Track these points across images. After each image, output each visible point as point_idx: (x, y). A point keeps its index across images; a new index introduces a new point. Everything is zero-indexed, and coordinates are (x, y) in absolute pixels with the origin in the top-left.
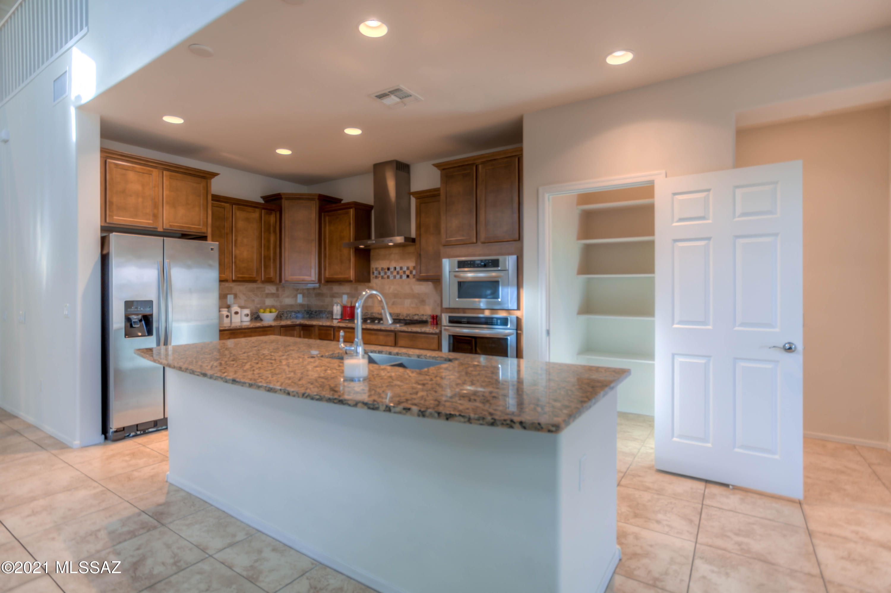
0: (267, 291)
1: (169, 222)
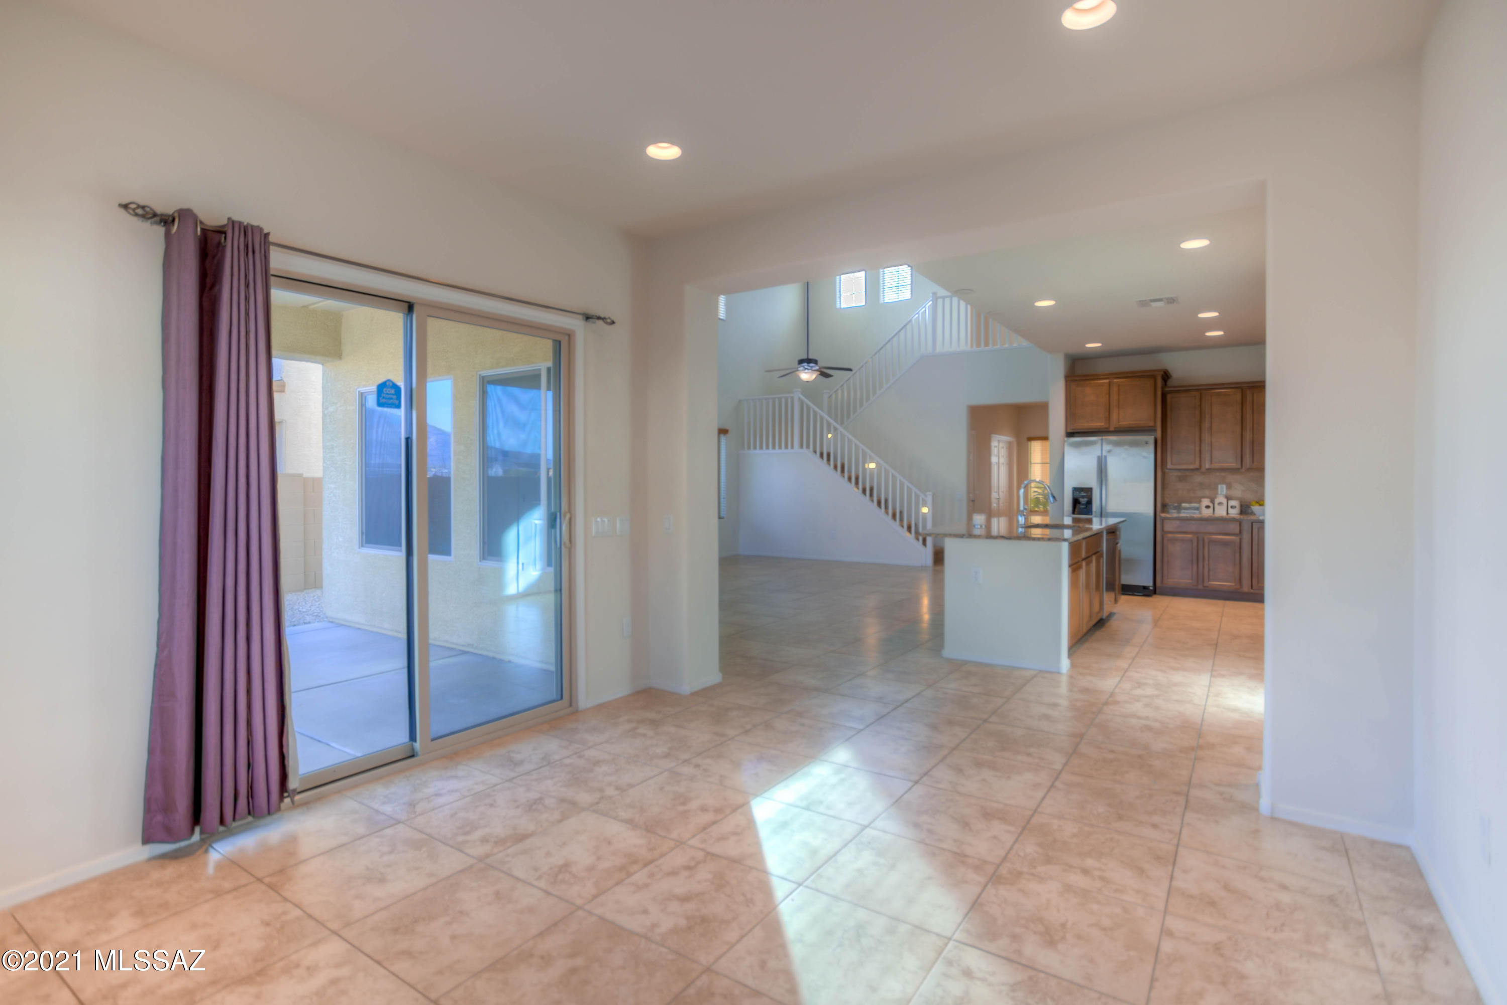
1: (1119, 422)
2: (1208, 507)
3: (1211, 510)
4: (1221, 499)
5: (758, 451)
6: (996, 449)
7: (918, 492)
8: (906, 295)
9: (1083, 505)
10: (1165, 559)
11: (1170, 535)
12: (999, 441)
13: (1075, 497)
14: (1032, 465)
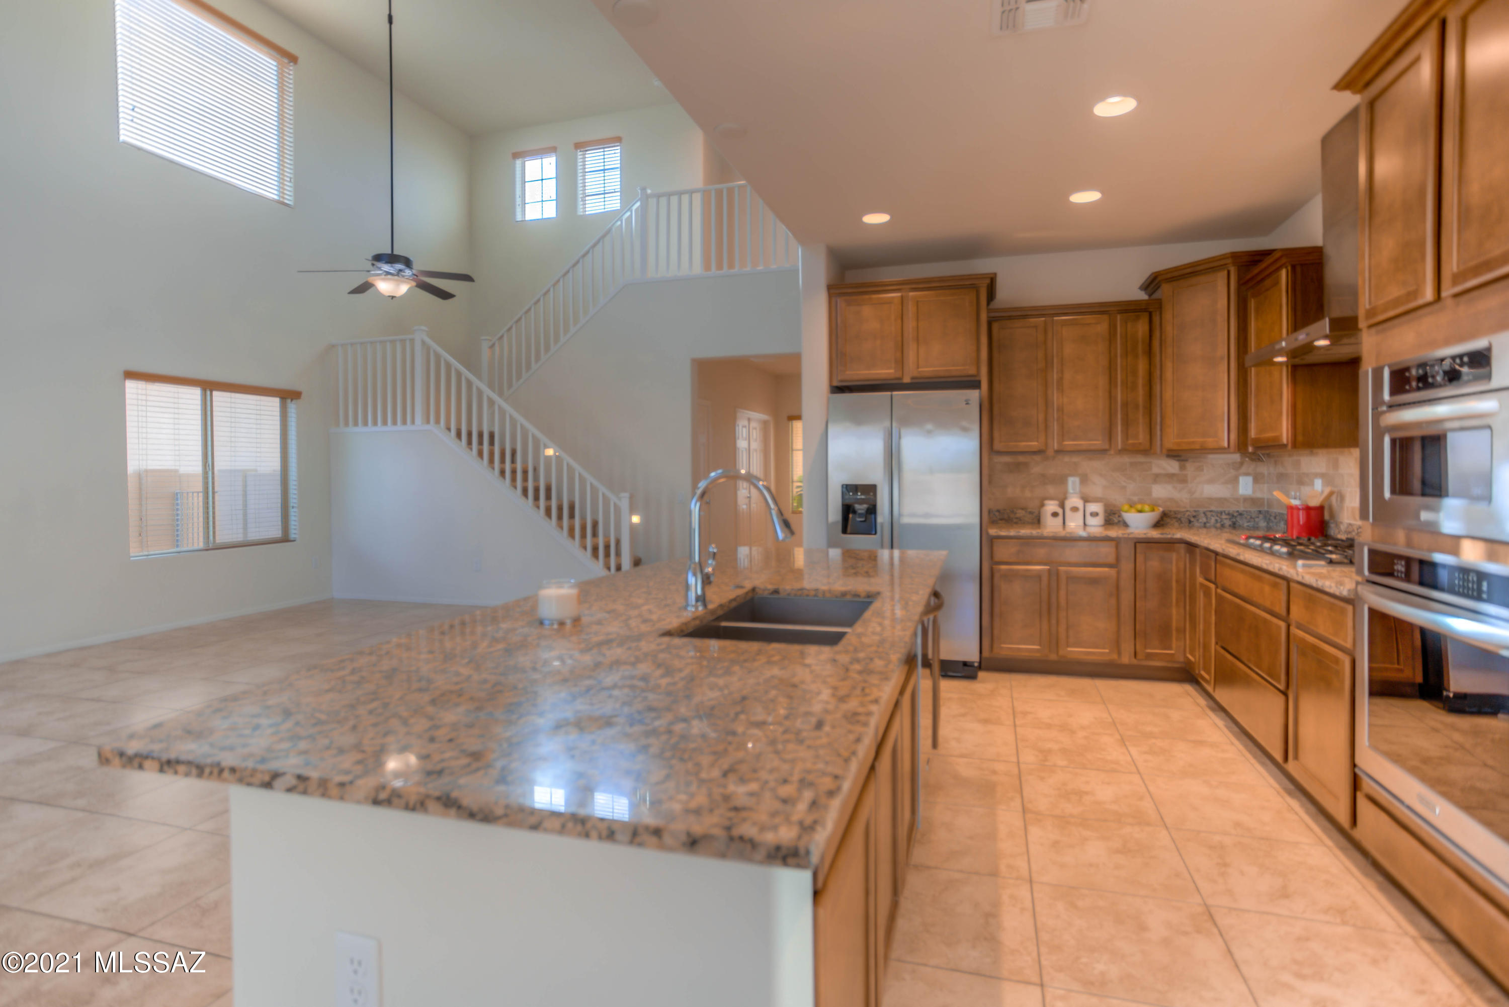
0: (1155, 470)
1: (918, 367)
2: (1055, 515)
3: (1059, 519)
4: (1074, 501)
5: (360, 429)
6: (744, 430)
7: (609, 494)
8: (614, 203)
9: (860, 515)
10: (997, 610)
11: (1003, 567)
12: (749, 420)
13: (847, 502)
14: (794, 452)
